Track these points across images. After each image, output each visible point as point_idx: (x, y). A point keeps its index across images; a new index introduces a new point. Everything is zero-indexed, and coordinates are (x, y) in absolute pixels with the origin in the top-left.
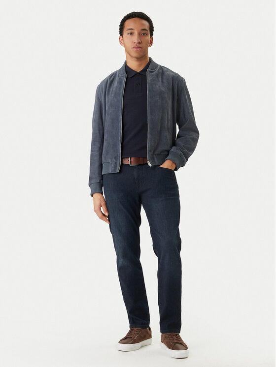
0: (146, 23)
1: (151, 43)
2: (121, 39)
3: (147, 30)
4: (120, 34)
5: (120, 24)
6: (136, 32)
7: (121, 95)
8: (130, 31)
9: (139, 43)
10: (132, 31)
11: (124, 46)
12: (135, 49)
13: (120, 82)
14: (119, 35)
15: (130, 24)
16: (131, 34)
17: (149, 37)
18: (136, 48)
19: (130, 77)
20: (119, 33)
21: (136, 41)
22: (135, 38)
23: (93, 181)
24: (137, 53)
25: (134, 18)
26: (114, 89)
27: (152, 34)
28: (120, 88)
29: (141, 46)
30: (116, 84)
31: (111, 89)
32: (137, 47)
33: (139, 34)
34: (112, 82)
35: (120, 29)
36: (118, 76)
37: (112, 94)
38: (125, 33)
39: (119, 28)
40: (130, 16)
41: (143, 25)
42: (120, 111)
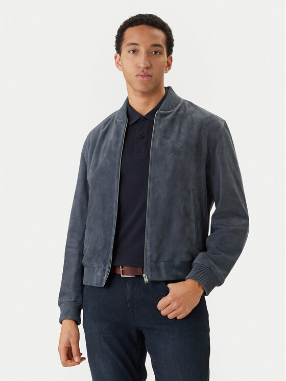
0: (160, 34)
1: (169, 65)
2: (117, 59)
3: (162, 47)
4: (116, 49)
5: (116, 33)
6: (142, 50)
7: (118, 154)
8: (132, 47)
9: (147, 68)
10: (137, 47)
11: (123, 70)
12: (140, 78)
13: (117, 133)
14: (115, 52)
15: (132, 35)
16: (134, 51)
17: (164, 57)
18: (141, 76)
19: (132, 123)
20: (114, 48)
21: (142, 65)
22: (141, 60)
23: (65, 299)
24: (144, 84)
25: (141, 26)
26: (108, 145)
27: (170, 51)
28: (117, 143)
29: (150, 73)
30: (111, 136)
31: (103, 146)
32: (143, 74)
33: (148, 53)
34: (106, 133)
35: (117, 42)
36: (116, 122)
37: (104, 152)
38: (125, 49)
39: (115, 40)
40: (133, 22)
41: (155, 37)
42: (116, 182)
